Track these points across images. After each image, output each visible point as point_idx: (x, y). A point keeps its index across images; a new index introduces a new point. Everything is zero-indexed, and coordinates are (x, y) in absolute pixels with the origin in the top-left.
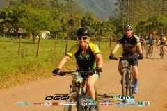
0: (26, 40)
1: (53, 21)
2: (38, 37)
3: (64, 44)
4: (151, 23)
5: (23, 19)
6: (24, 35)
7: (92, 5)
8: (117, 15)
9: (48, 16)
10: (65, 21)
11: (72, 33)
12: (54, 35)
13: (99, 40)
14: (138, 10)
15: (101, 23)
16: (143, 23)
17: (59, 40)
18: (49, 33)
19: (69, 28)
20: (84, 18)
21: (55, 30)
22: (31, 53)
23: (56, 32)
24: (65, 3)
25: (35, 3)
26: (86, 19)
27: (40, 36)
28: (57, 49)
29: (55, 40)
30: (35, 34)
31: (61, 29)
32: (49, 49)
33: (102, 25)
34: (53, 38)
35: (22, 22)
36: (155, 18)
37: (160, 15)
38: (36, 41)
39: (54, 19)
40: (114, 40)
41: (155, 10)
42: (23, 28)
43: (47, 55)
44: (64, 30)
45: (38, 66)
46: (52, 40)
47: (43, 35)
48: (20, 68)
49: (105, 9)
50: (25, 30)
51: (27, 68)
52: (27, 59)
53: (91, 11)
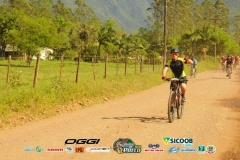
0: (17, 62)
1: (56, 34)
2: (35, 58)
3: (75, 68)
4: (200, 37)
5: (13, 32)
6: (15, 55)
7: (114, 10)
8: (150, 26)
9: (49, 26)
10: (75, 34)
11: (85, 51)
12: (58, 54)
13: (125, 61)
14: (181, 17)
15: (127, 36)
16: (188, 36)
17: (67, 62)
18: (52, 51)
19: (81, 45)
20: (103, 29)
21: (60, 47)
22: (26, 82)
23: (62, 50)
24: (74, 7)
25: (31, 8)
26: (106, 31)
27: (38, 56)
28: (63, 75)
29: (59, 62)
30: (30, 53)
31: (69, 45)
32: (52, 75)
33: (128, 39)
34: (58, 58)
35: (11, 36)
36: (205, 30)
37: (212, 26)
38: (33, 63)
39: (59, 30)
40: (146, 62)
41: (205, 19)
42: (14, 44)
43: (49, 83)
44: (74, 47)
45: (36, 100)
46: (56, 62)
47: (43, 55)
48: (10, 103)
49: (133, 16)
50: (16, 48)
51: (21, 103)
52: (20, 89)
53: (113, 19)
